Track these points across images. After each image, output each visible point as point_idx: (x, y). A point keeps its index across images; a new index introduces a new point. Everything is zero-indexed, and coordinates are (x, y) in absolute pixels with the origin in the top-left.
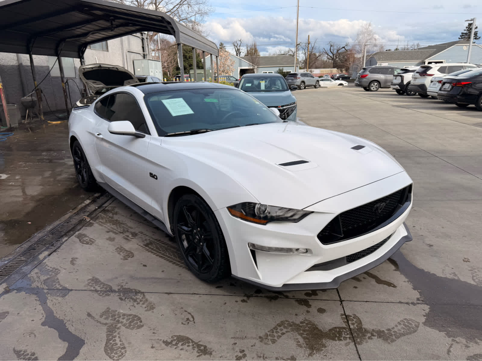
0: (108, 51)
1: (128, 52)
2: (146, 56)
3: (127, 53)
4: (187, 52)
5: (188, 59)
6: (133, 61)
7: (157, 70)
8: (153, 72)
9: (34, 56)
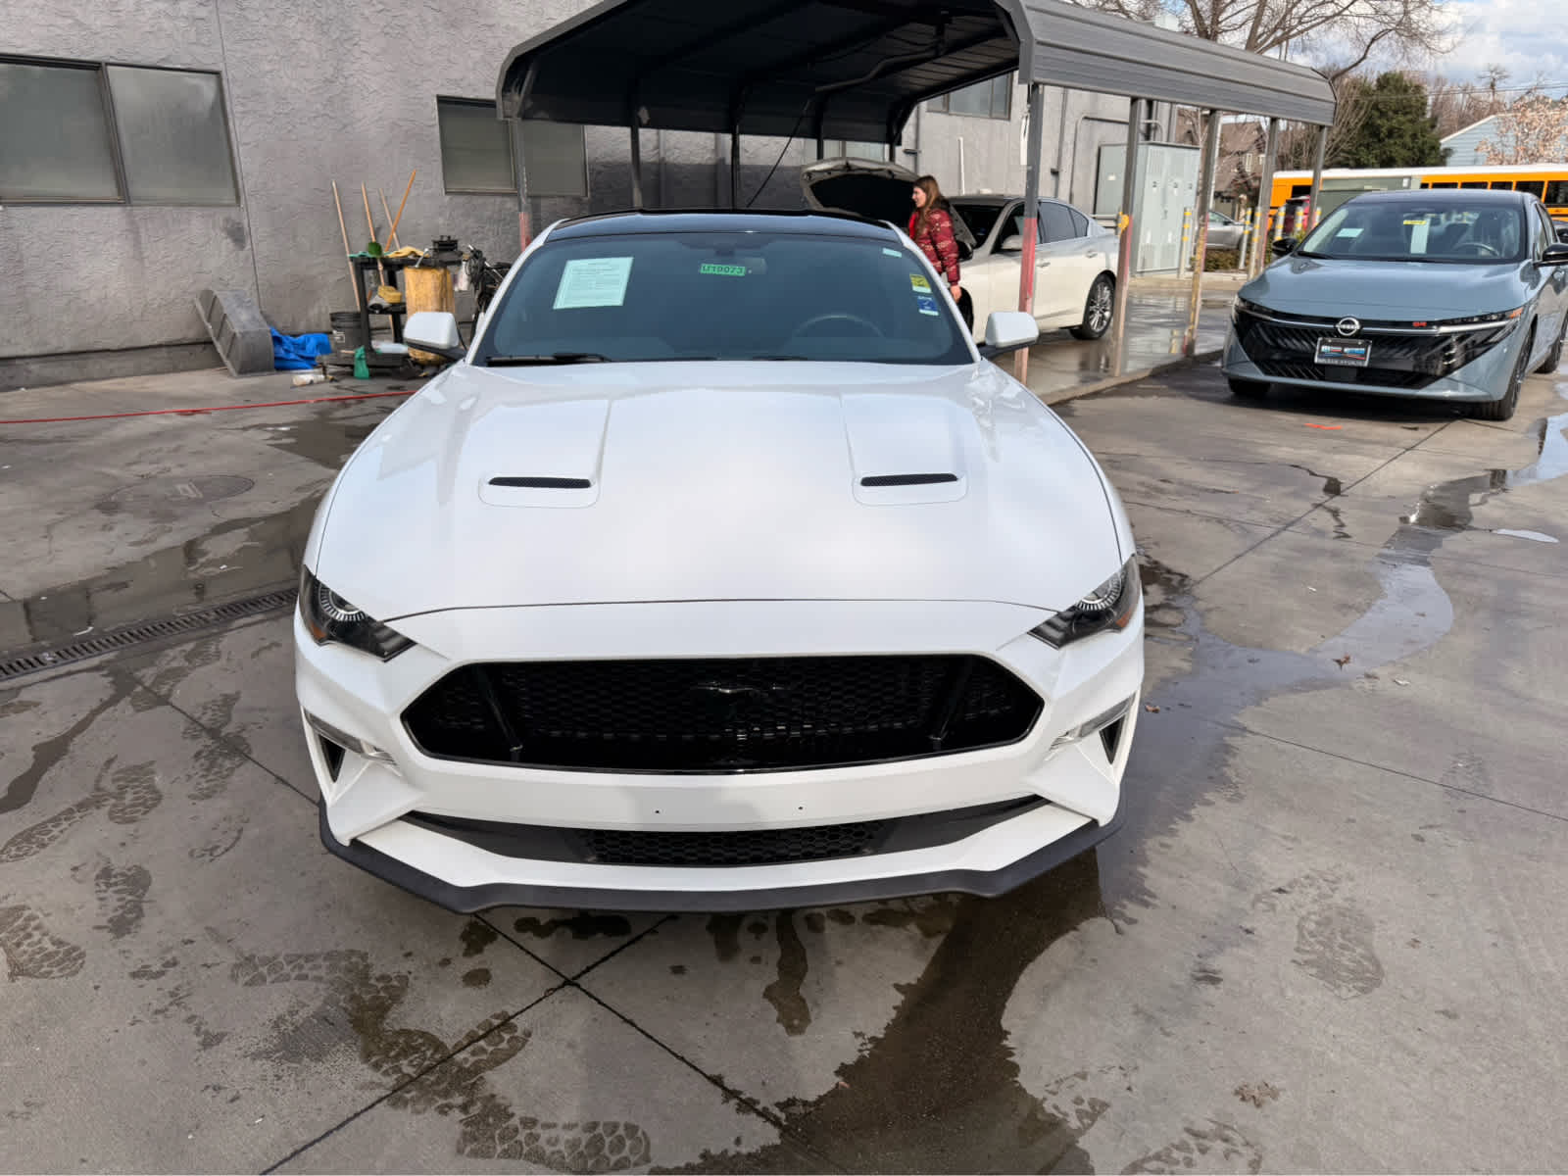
0: (1009, 119)
1: (1086, 118)
2: (1152, 133)
3: (1085, 125)
4: (1382, 114)
5: (1380, 141)
6: (1099, 150)
7: (1178, 180)
8: (1160, 186)
9: (744, 139)
